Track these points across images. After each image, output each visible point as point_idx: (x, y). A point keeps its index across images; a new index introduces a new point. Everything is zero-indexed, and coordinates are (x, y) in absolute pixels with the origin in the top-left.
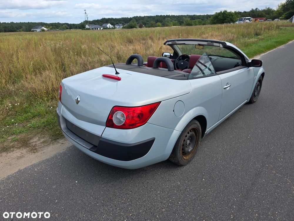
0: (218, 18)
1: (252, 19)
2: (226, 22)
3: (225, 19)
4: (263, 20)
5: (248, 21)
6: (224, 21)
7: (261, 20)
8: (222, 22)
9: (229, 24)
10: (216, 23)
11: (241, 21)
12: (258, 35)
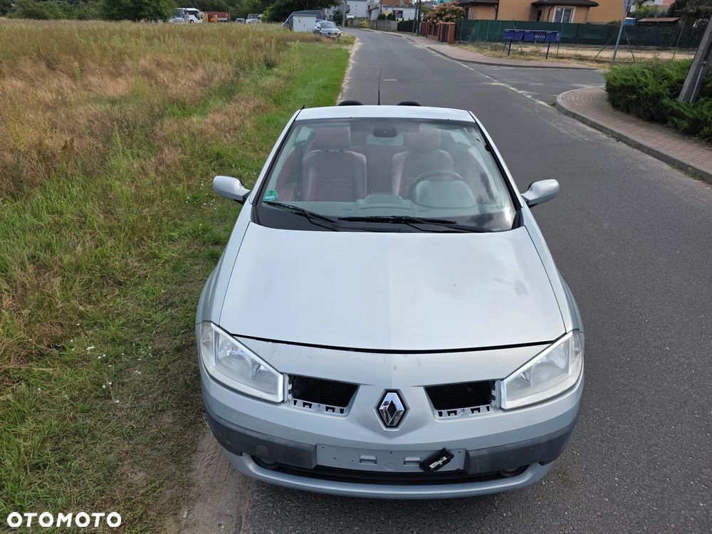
1: (201, 13)
2: (146, 17)
4: (226, 19)
7: (221, 19)
11: (179, 16)
12: (270, 65)
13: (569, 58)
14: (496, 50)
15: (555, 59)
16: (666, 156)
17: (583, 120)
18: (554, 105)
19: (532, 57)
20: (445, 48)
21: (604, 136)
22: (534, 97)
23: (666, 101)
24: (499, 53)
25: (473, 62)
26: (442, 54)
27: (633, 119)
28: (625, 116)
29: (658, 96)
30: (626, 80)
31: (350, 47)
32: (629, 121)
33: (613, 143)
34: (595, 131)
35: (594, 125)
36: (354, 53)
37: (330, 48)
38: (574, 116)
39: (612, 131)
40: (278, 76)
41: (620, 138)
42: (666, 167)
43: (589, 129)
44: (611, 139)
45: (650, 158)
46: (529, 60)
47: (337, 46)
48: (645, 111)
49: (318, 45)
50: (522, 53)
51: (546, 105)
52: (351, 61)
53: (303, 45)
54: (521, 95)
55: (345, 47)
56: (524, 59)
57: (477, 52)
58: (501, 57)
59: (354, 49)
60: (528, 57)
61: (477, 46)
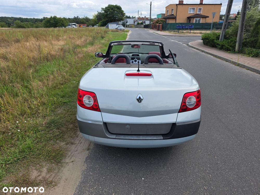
0: (50, 23)
1: (77, 25)
2: (59, 26)
3: (57, 24)
4: (85, 26)
5: (74, 26)
6: (56, 25)
7: (84, 26)
8: (55, 26)
9: (61, 29)
10: (49, 26)
11: (69, 26)
12: (103, 38)
13: (197, 33)
14: (175, 32)
15: (193, 34)
16: (213, 54)
17: (194, 48)
18: (188, 45)
19: (185, 33)
20: (159, 32)
21: (199, 51)
22: (183, 43)
23: (215, 41)
24: (175, 33)
25: (167, 36)
26: (158, 34)
27: (208, 47)
28: (207, 46)
29: (214, 40)
30: (206, 36)
31: (127, 33)
32: (207, 47)
33: (201, 53)
34: (197, 50)
35: (197, 49)
36: (129, 35)
37: (121, 33)
38: (192, 47)
39: (201, 50)
40: (105, 40)
41: (203, 51)
42: (212, 57)
43: (196, 50)
44: (201, 52)
45: (209, 55)
46: (184, 34)
47: (124, 33)
48: (211, 44)
49: (117, 33)
50: (183, 32)
51: (186, 45)
52: (128, 36)
53: (112, 33)
54: (179, 43)
55: (126, 33)
56: (183, 34)
57: (169, 33)
58: (176, 34)
59: (129, 34)
60: (184, 33)
61: (169, 31)
